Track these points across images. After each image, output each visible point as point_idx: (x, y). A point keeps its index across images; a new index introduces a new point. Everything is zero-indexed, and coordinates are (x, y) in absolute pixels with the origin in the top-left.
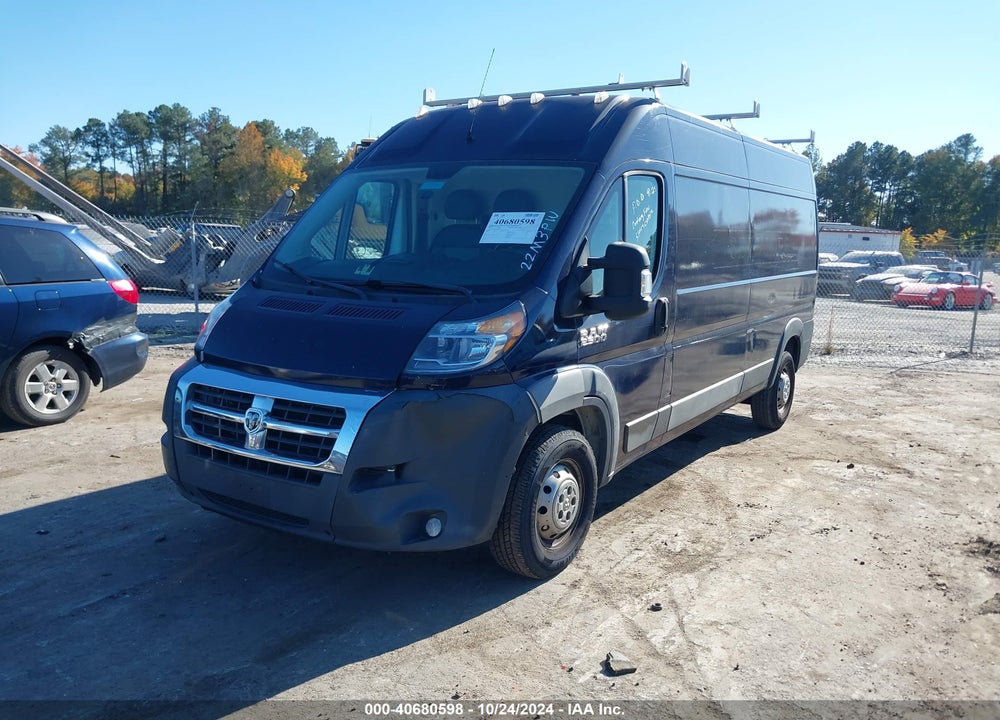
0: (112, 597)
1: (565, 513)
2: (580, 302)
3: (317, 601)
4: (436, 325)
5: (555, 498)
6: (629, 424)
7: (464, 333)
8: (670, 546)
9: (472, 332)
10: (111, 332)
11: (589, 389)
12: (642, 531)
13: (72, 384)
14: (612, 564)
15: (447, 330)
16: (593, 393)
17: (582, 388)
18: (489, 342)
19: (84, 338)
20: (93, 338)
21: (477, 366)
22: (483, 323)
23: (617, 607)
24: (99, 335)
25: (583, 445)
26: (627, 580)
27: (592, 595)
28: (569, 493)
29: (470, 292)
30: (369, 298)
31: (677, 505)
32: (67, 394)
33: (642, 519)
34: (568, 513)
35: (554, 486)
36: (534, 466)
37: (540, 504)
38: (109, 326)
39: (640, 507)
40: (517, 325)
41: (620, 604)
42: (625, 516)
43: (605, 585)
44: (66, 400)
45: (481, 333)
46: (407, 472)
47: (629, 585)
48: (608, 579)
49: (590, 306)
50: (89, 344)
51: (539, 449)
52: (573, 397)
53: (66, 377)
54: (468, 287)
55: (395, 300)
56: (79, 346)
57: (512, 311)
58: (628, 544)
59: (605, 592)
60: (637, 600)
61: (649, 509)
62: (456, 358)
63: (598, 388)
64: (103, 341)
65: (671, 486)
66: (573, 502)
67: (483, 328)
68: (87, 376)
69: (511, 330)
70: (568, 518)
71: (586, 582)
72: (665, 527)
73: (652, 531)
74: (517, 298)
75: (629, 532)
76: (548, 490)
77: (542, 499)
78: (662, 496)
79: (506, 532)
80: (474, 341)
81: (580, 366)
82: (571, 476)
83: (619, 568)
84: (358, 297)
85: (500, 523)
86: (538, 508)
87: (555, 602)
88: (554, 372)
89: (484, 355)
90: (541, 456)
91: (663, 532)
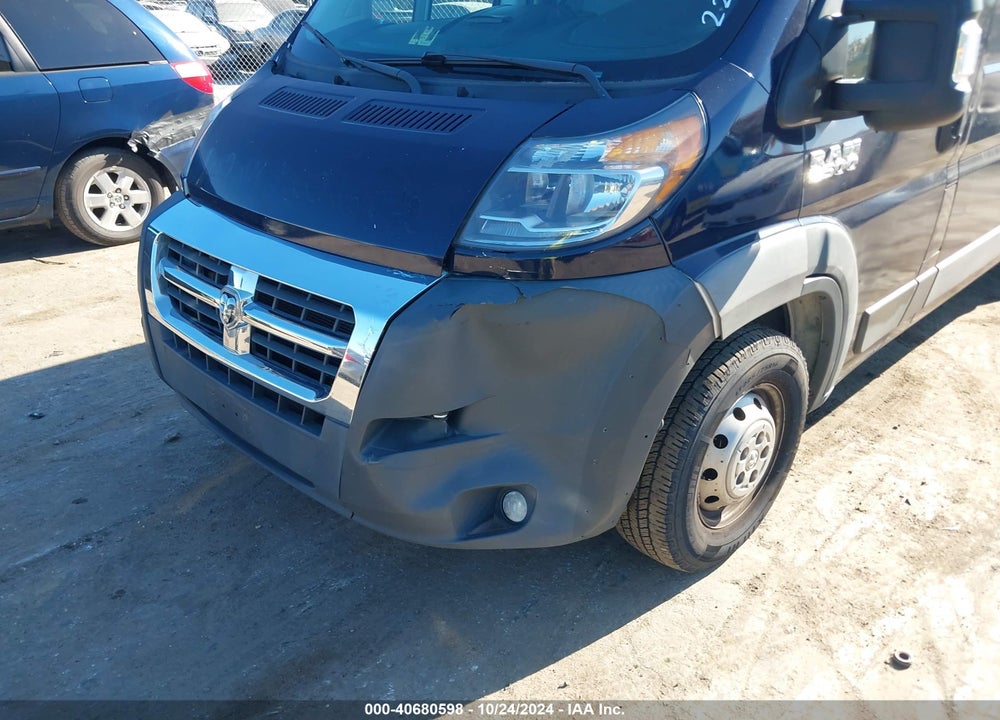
0: (69, 547)
1: (748, 475)
2: (819, 94)
3: (344, 583)
4: (524, 147)
5: (734, 453)
6: (870, 310)
7: (578, 163)
8: (916, 507)
9: (594, 162)
10: (182, 130)
11: (815, 263)
12: (866, 468)
13: (143, 196)
14: (819, 541)
15: (545, 155)
16: (821, 270)
17: (805, 263)
18: (625, 182)
19: (148, 138)
20: (159, 138)
21: (602, 231)
22: (619, 140)
23: (828, 650)
24: (164, 133)
25: (793, 361)
26: (846, 583)
27: (786, 616)
28: (758, 441)
29: (598, 75)
30: (426, 88)
31: (920, 419)
32: (138, 207)
33: (864, 442)
34: (755, 472)
35: (734, 434)
36: (700, 410)
37: (707, 464)
38: (179, 122)
39: (859, 418)
40: (687, 143)
41: (834, 640)
42: (837, 436)
43: (807, 591)
44: (138, 215)
45: (611, 161)
46: (467, 421)
47: (848, 595)
48: (812, 576)
49: (835, 102)
50: (155, 146)
51: (712, 378)
52: (786, 285)
53: (135, 186)
54: (594, 66)
55: (463, 93)
56: (143, 148)
57: (679, 116)
58: (845, 497)
59: (805, 607)
60: (864, 634)
61: (875, 424)
62: (560, 217)
63: (832, 260)
64: (173, 142)
65: (907, 378)
66: (763, 454)
67: (619, 151)
68: (158, 185)
69: (672, 154)
70: (751, 480)
71: (773, 582)
72: (903, 464)
73: (880, 471)
74: (688, 88)
75: (845, 471)
76: (721, 442)
77: (712, 458)
78: (893, 397)
79: (643, 514)
80: (598, 178)
81: (803, 221)
82: (765, 412)
83: (828, 553)
84: (404, 86)
85: (634, 502)
86: (702, 471)
87: (719, 627)
88: (754, 238)
89: (616, 208)
90: (714, 392)
91: (900, 474)
